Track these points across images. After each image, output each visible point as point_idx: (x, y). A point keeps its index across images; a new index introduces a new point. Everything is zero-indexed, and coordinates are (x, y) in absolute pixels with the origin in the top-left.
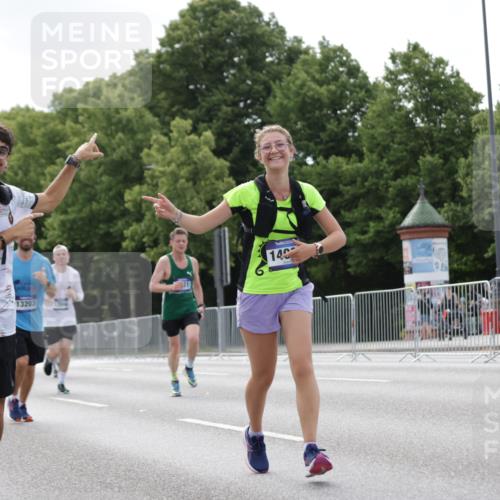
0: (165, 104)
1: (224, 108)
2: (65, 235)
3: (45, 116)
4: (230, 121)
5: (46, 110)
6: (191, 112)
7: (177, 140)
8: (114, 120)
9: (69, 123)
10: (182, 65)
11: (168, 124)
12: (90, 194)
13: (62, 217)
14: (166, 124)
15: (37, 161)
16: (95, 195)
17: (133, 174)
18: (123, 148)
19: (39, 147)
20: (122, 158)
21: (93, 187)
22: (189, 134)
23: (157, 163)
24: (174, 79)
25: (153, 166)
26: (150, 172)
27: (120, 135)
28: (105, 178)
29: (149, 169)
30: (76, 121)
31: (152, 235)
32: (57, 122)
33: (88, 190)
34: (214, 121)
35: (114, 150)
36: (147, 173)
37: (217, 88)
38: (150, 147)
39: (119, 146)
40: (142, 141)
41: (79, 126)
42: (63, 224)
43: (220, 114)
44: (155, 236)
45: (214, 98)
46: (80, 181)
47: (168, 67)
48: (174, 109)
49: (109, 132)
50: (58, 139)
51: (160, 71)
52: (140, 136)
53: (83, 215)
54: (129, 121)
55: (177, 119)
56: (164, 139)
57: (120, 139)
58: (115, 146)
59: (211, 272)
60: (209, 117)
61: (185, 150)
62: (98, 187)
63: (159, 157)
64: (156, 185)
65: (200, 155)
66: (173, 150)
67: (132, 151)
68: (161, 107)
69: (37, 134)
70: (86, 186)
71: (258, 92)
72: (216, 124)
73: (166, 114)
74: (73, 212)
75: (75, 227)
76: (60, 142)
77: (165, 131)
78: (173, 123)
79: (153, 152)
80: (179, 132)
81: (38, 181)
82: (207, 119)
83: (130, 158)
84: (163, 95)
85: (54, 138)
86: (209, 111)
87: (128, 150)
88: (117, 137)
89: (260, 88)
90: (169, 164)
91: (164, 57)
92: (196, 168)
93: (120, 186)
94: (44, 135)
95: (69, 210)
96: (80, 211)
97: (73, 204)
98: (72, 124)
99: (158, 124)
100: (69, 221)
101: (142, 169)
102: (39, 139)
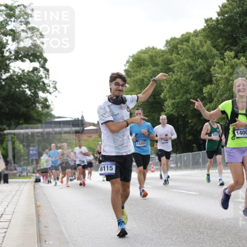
0: (221, 44)
2: (175, 110)
3: (163, 51)
5: (163, 49)
6: (234, 48)
7: (228, 62)
8: (196, 53)
9: (174, 55)
10: (229, 25)
11: (223, 54)
12: (186, 89)
13: (173, 101)
14: (222, 54)
16: (189, 90)
17: (207, 79)
18: (201, 66)
19: (160, 67)
20: (201, 71)
21: (187, 86)
22: (234, 59)
23: (218, 73)
24: (226, 32)
25: (217, 75)
26: (215, 78)
27: (200, 60)
28: (193, 82)
29: (215, 77)
30: (178, 54)
32: (169, 54)
33: (185, 88)
34: (246, 52)
35: (197, 67)
36: (214, 79)
38: (215, 66)
39: (200, 65)
40: (211, 63)
41: (179, 56)
42: (173, 104)
45: (246, 41)
46: (181, 83)
47: (222, 26)
48: (226, 47)
49: (194, 58)
50: (169, 62)
51: (218, 28)
52: (210, 60)
53: (183, 100)
54: (205, 53)
55: (227, 51)
56: (222, 62)
57: (200, 62)
58: (198, 65)
61: (232, 67)
62: (190, 86)
63: (220, 71)
64: (218, 84)
66: (226, 67)
67: (206, 68)
68: (219, 46)
69: (159, 60)
70: (184, 85)
73: (222, 49)
74: (178, 98)
75: (179, 106)
76: (170, 64)
77: (222, 58)
78: (225, 54)
79: (216, 68)
80: (228, 58)
81: (161, 83)
82: (242, 51)
83: (205, 71)
84: (220, 40)
85: (167, 62)
86: (243, 47)
87: (204, 68)
88: (199, 61)
90: (224, 74)
91: (220, 21)
93: (201, 85)
94: (162, 61)
95: (176, 97)
96: (181, 98)
97: (178, 94)
98: (176, 55)
99: (219, 55)
100: (176, 102)
101: (211, 76)
102: (160, 63)
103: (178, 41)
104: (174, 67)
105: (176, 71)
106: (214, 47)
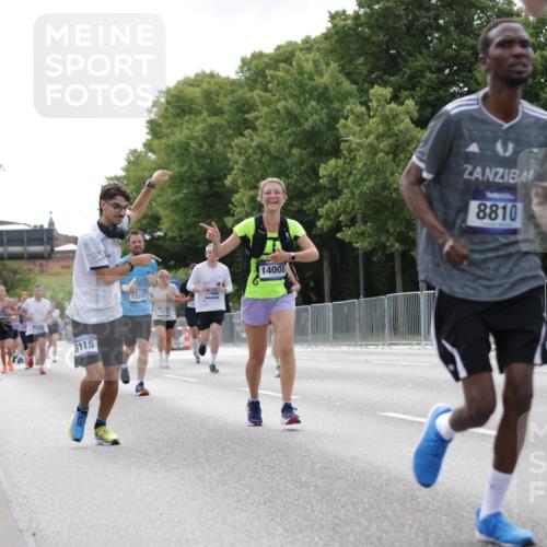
0: (364, 70)
1: (428, 75)
3: (233, 83)
4: (434, 89)
5: (233, 76)
6: (392, 79)
7: (377, 110)
8: (307, 88)
9: (258, 91)
10: (380, 28)
11: (367, 92)
12: (280, 167)
13: (252, 192)
14: (364, 92)
15: (223, 132)
16: (287, 169)
17: (327, 146)
18: (315, 117)
19: (226, 116)
20: (313, 128)
21: (284, 160)
22: (389, 103)
23: (354, 134)
24: (374, 43)
25: (351, 138)
26: (347, 144)
27: (313, 103)
28: (295, 151)
29: (346, 141)
30: (266, 90)
31: (349, 213)
32: (246, 89)
33: (279, 164)
34: (418, 89)
35: (306, 119)
36: (343, 146)
37: (420, 53)
38: (346, 118)
39: (312, 115)
40: (338, 111)
41: (268, 95)
42: (252, 199)
43: (424, 81)
44: (353, 214)
45: (417, 64)
46: (270, 154)
47: (367, 30)
48: (373, 76)
49: (302, 100)
50: (246, 107)
51: (358, 34)
52: (336, 105)
54: (326, 89)
55: (376, 86)
56: (363, 109)
57: (312, 107)
58: (308, 115)
59: (412, 253)
60: (412, 84)
61: (386, 120)
62: (289, 161)
63: (357, 129)
64: (354, 159)
65: (402, 126)
66: (372, 121)
67: (325, 121)
68: (359, 74)
69: (224, 102)
70: (277, 158)
71: (466, 58)
72: (419, 92)
73: (364, 81)
76: (248, 112)
77: (364, 99)
78: (371, 91)
79: (349, 122)
80: (378, 101)
82: (409, 86)
83: (324, 128)
84: (361, 60)
85: (243, 107)
86: (412, 77)
88: (309, 106)
89: (468, 53)
90: (367, 136)
91: (363, 19)
92: (397, 141)
94: (232, 103)
98: (261, 92)
99: (356, 93)
101: (338, 141)
102: (226, 108)
103: (267, 60)
104: (257, 118)
105: (260, 128)
106: (348, 75)
